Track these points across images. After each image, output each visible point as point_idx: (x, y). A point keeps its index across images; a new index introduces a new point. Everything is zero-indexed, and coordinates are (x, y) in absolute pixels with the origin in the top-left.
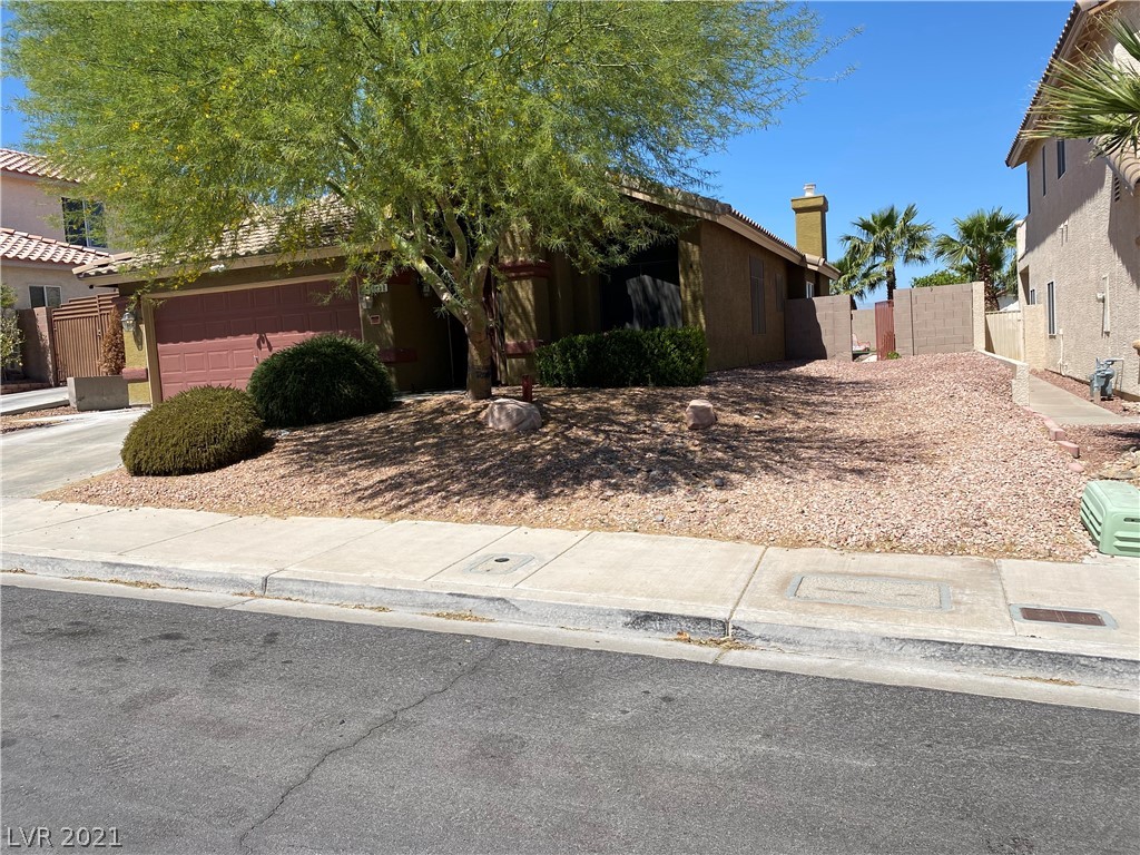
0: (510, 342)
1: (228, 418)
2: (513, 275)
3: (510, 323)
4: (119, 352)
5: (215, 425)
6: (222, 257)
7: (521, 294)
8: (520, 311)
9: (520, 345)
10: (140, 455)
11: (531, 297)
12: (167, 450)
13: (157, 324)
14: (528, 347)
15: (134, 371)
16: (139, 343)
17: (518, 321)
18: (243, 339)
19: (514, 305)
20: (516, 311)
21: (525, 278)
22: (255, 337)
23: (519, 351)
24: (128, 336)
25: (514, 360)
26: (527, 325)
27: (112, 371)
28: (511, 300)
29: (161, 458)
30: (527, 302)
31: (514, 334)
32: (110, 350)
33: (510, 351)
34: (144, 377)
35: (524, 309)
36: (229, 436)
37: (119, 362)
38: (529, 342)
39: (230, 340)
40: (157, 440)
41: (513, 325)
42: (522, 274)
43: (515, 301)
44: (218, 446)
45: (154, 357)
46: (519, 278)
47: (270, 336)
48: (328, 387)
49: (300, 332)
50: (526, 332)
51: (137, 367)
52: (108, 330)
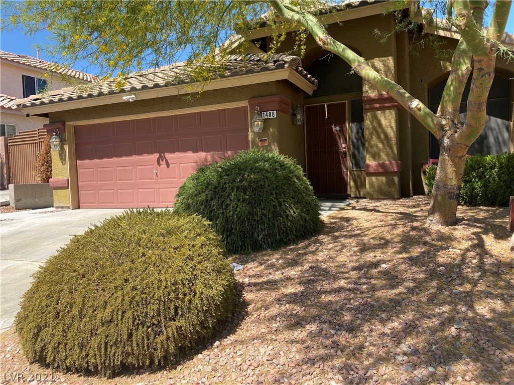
0: (371, 162)
1: (193, 268)
2: (378, 106)
3: (372, 147)
4: (49, 166)
5: (175, 283)
6: (133, 89)
7: (384, 122)
8: (382, 136)
9: (382, 166)
10: (46, 334)
11: (394, 125)
12: (93, 333)
13: (77, 146)
14: (389, 167)
15: (58, 181)
16: (63, 159)
17: (380, 145)
18: (146, 157)
19: (377, 132)
20: (379, 137)
21: (389, 108)
22: (156, 156)
23: (381, 170)
24: (55, 154)
25: (374, 178)
26: (388, 149)
27: (44, 180)
28: (373, 127)
29: (82, 346)
30: (390, 129)
31: (375, 156)
32: (43, 165)
33: (372, 170)
34: (66, 185)
35: (386, 135)
36: (197, 301)
37: (48, 174)
38: (391, 163)
39: (135, 158)
40: (75, 310)
41: (375, 149)
42: (387, 105)
43: (378, 128)
44: (181, 323)
45: (74, 170)
46: (383, 109)
47: (168, 156)
48: (274, 206)
49: (194, 152)
50: (388, 155)
51: (60, 178)
52: (43, 151)
